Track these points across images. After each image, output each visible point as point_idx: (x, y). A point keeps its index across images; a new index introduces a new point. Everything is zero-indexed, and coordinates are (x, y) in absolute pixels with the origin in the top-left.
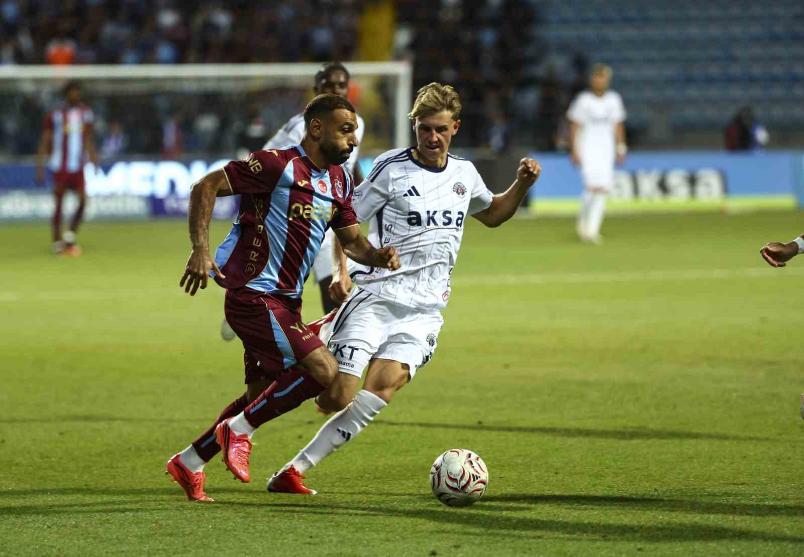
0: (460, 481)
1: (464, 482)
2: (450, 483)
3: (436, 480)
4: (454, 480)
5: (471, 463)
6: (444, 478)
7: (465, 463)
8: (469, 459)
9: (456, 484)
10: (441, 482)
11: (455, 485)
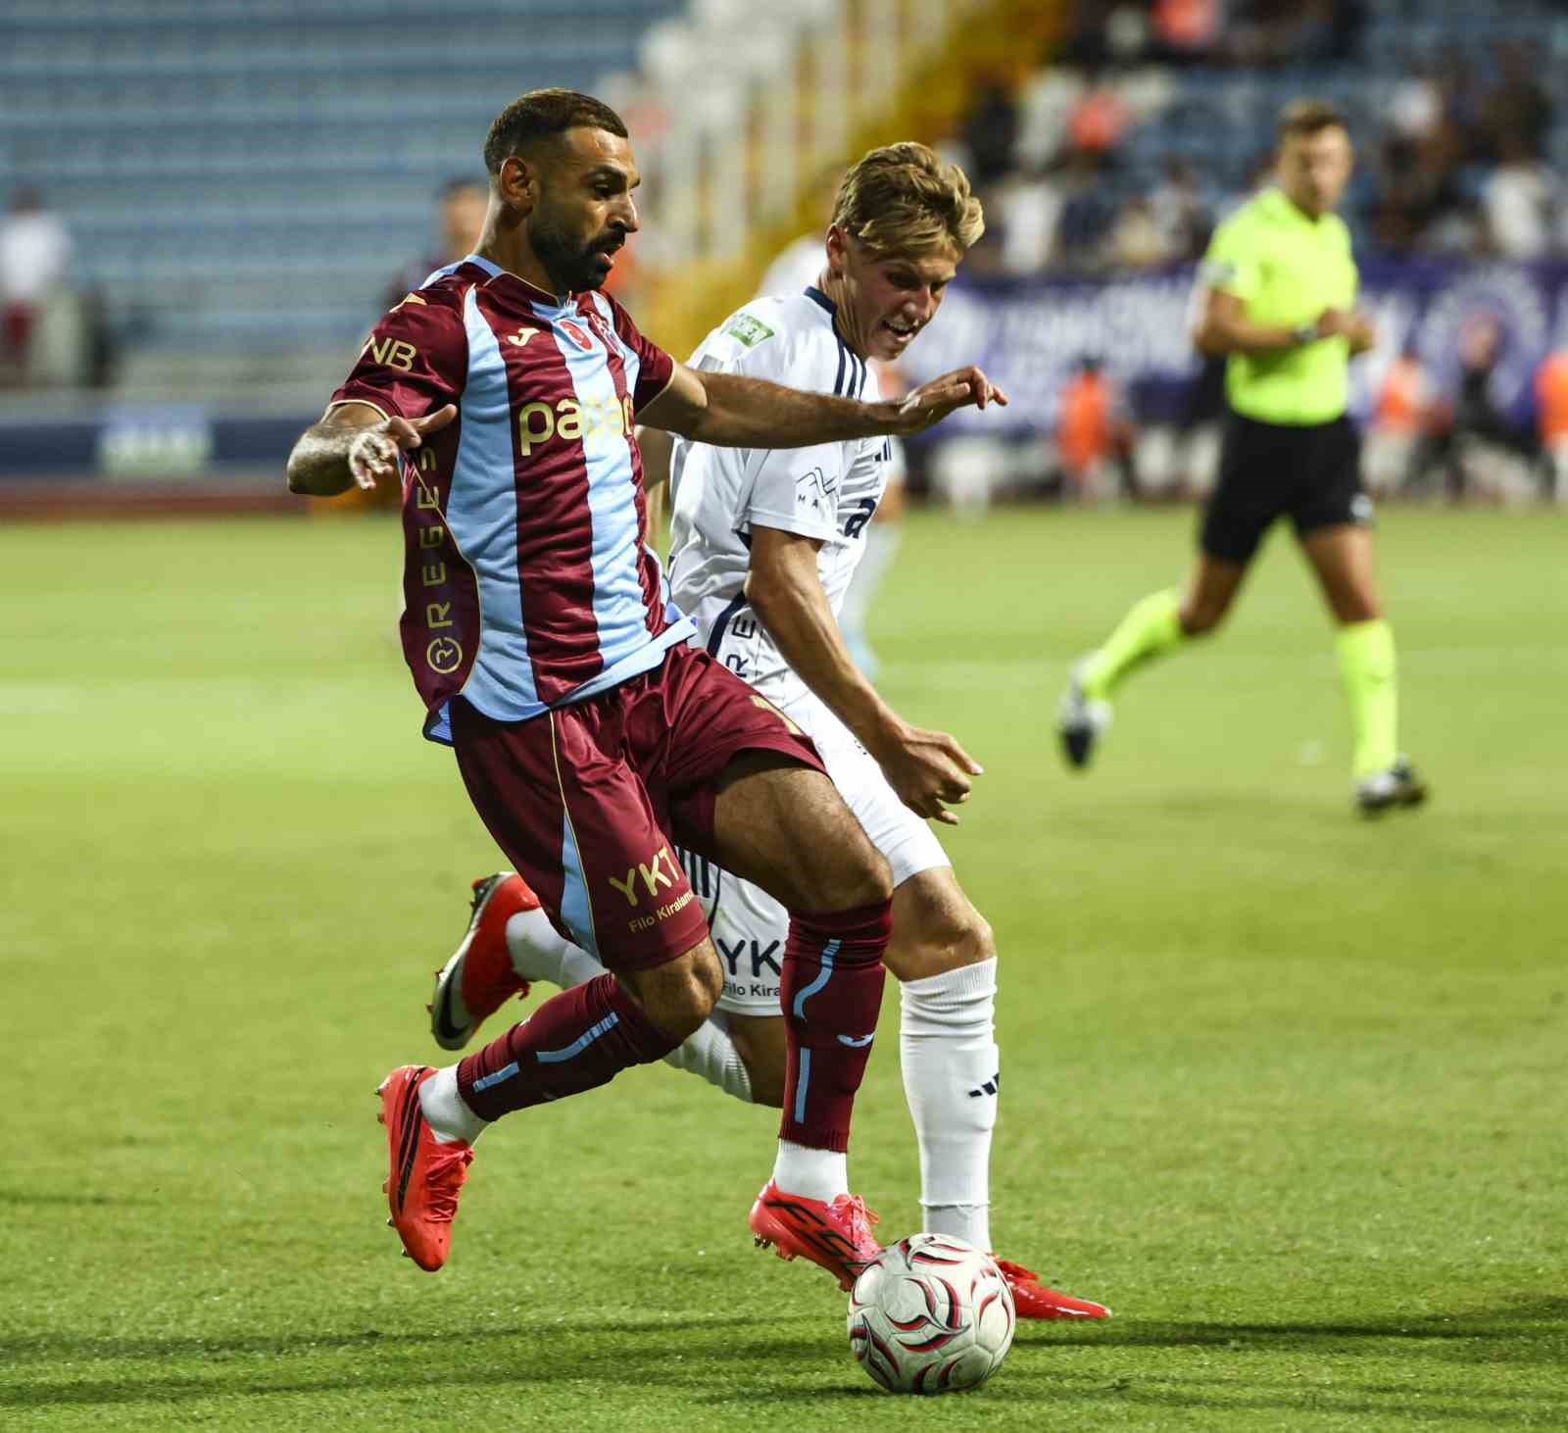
0: (932, 1314)
1: (942, 1310)
2: (915, 1337)
3: (880, 1359)
4: (919, 1322)
5: (922, 1256)
6: (895, 1339)
7: (910, 1268)
8: (911, 1253)
9: (929, 1326)
10: (896, 1354)
11: (929, 1332)
